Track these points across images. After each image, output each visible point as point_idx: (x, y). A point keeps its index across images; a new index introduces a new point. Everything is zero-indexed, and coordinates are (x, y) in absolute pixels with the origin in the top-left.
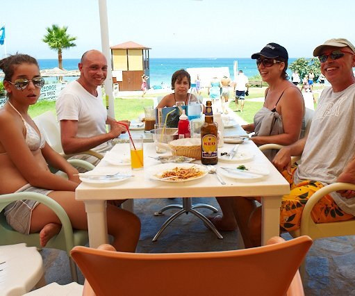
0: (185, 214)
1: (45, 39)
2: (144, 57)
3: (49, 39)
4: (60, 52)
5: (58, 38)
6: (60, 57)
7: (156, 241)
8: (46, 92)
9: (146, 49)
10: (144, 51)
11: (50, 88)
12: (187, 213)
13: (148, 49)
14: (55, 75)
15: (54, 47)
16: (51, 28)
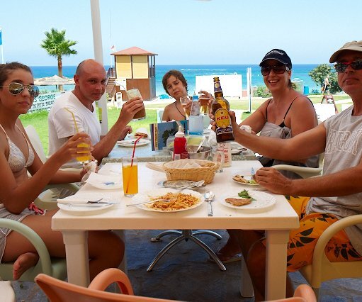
0: (184, 240)
1: (44, 44)
2: (150, 64)
3: (48, 45)
4: (60, 58)
5: (57, 44)
6: (60, 64)
7: (151, 271)
8: (45, 102)
9: (152, 55)
10: (150, 57)
11: (49, 97)
12: (187, 240)
13: (154, 55)
14: (55, 84)
15: (53, 53)
16: (50, 32)
